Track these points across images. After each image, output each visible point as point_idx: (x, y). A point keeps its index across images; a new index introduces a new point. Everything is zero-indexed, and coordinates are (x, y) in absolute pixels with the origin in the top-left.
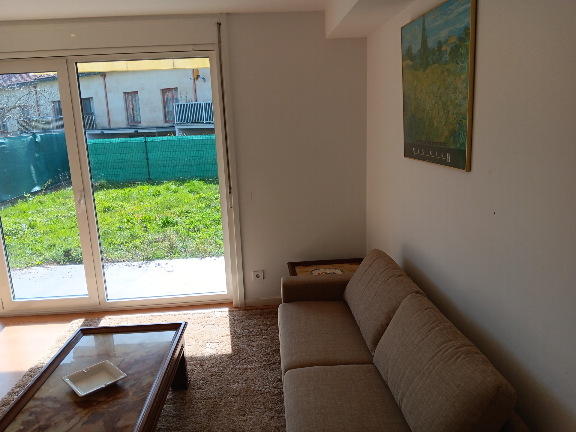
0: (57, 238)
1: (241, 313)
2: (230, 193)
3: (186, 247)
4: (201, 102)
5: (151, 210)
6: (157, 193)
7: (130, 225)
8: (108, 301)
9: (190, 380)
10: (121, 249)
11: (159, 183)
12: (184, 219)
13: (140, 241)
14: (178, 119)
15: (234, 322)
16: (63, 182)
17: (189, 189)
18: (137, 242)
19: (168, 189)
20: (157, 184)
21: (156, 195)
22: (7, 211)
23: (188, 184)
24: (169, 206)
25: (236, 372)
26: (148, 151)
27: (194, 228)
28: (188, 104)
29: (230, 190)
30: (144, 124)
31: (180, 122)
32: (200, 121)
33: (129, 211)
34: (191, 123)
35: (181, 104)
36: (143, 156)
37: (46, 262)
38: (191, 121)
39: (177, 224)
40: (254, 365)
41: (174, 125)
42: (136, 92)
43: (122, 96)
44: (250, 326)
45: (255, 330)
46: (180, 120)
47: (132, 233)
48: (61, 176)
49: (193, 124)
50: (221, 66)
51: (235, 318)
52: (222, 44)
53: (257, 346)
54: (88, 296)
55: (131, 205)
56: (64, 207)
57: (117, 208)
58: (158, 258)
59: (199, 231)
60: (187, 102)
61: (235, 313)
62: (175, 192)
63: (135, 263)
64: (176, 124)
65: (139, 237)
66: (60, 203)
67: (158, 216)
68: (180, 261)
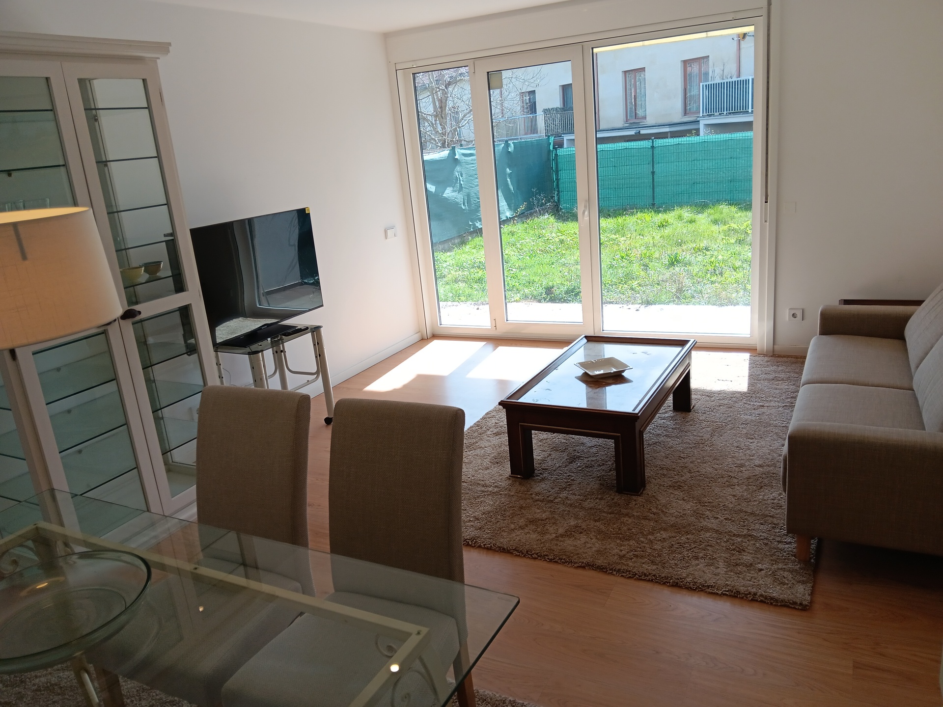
0: (536, 274)
1: (766, 359)
2: (766, 202)
3: (701, 292)
4: (747, 78)
5: (654, 246)
6: (664, 223)
7: (625, 263)
8: (604, 332)
9: (694, 406)
10: (612, 290)
11: (668, 208)
12: (700, 258)
13: (638, 282)
14: (706, 109)
15: (755, 366)
16: (537, 207)
17: (712, 217)
18: (635, 284)
19: (680, 218)
20: (665, 211)
21: (662, 226)
22: (475, 242)
23: (710, 211)
24: (680, 241)
25: (749, 407)
26: (655, 161)
27: (714, 270)
28: (724, 83)
29: (767, 198)
30: (650, 121)
31: (709, 113)
32: (743, 109)
33: (622, 247)
35: (712, 83)
36: (647, 169)
37: (525, 297)
38: (727, 111)
39: (690, 265)
40: (772, 404)
41: (698, 119)
42: (643, 69)
43: (620, 77)
44: (775, 371)
45: (782, 375)
46: (709, 111)
47: (628, 272)
48: (536, 200)
49: (730, 116)
50: (769, 35)
51: (758, 363)
52: (773, 7)
53: (781, 389)
54: (582, 324)
55: (625, 239)
56: (540, 239)
57: (608, 243)
58: (661, 303)
59: (721, 274)
60: (723, 79)
61: (757, 358)
62: (692, 221)
63: (630, 306)
64: (701, 117)
65: (637, 278)
66: (534, 235)
67: (664, 253)
68: (691, 307)
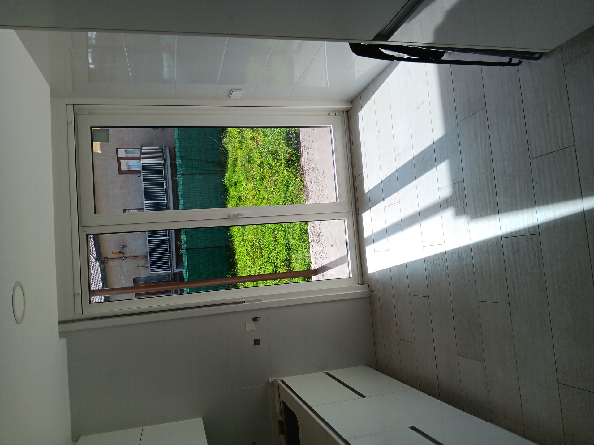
34: (170, 254)
36: (202, 252)
41: (173, 273)
49: (171, 251)
